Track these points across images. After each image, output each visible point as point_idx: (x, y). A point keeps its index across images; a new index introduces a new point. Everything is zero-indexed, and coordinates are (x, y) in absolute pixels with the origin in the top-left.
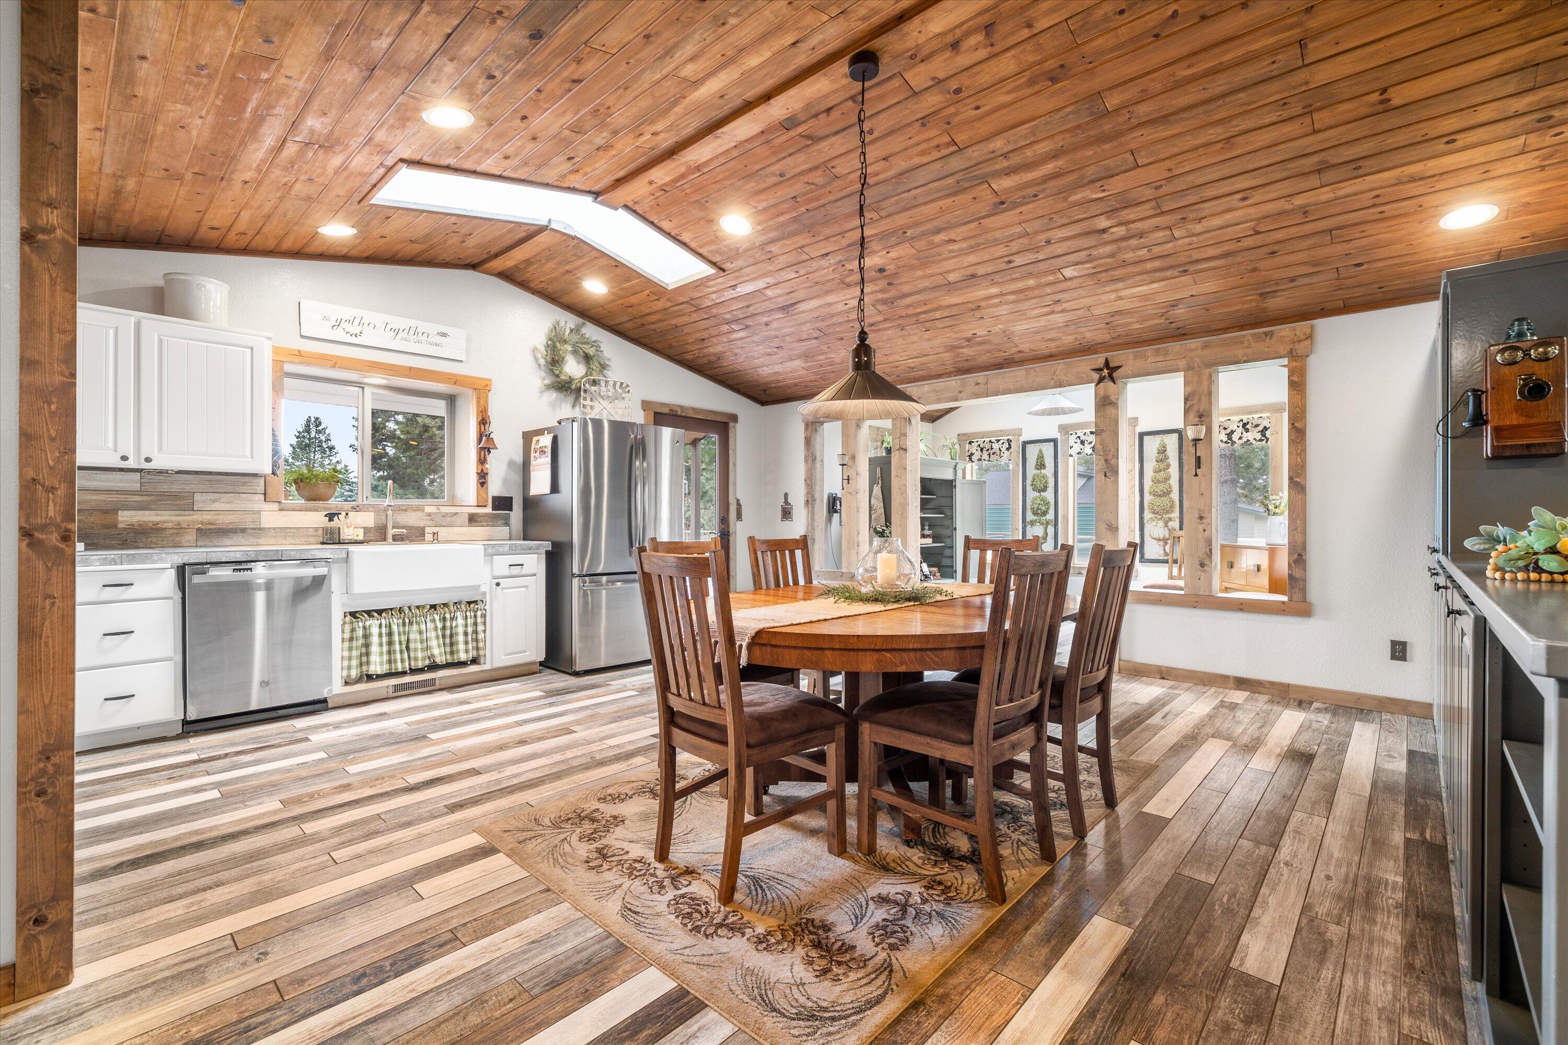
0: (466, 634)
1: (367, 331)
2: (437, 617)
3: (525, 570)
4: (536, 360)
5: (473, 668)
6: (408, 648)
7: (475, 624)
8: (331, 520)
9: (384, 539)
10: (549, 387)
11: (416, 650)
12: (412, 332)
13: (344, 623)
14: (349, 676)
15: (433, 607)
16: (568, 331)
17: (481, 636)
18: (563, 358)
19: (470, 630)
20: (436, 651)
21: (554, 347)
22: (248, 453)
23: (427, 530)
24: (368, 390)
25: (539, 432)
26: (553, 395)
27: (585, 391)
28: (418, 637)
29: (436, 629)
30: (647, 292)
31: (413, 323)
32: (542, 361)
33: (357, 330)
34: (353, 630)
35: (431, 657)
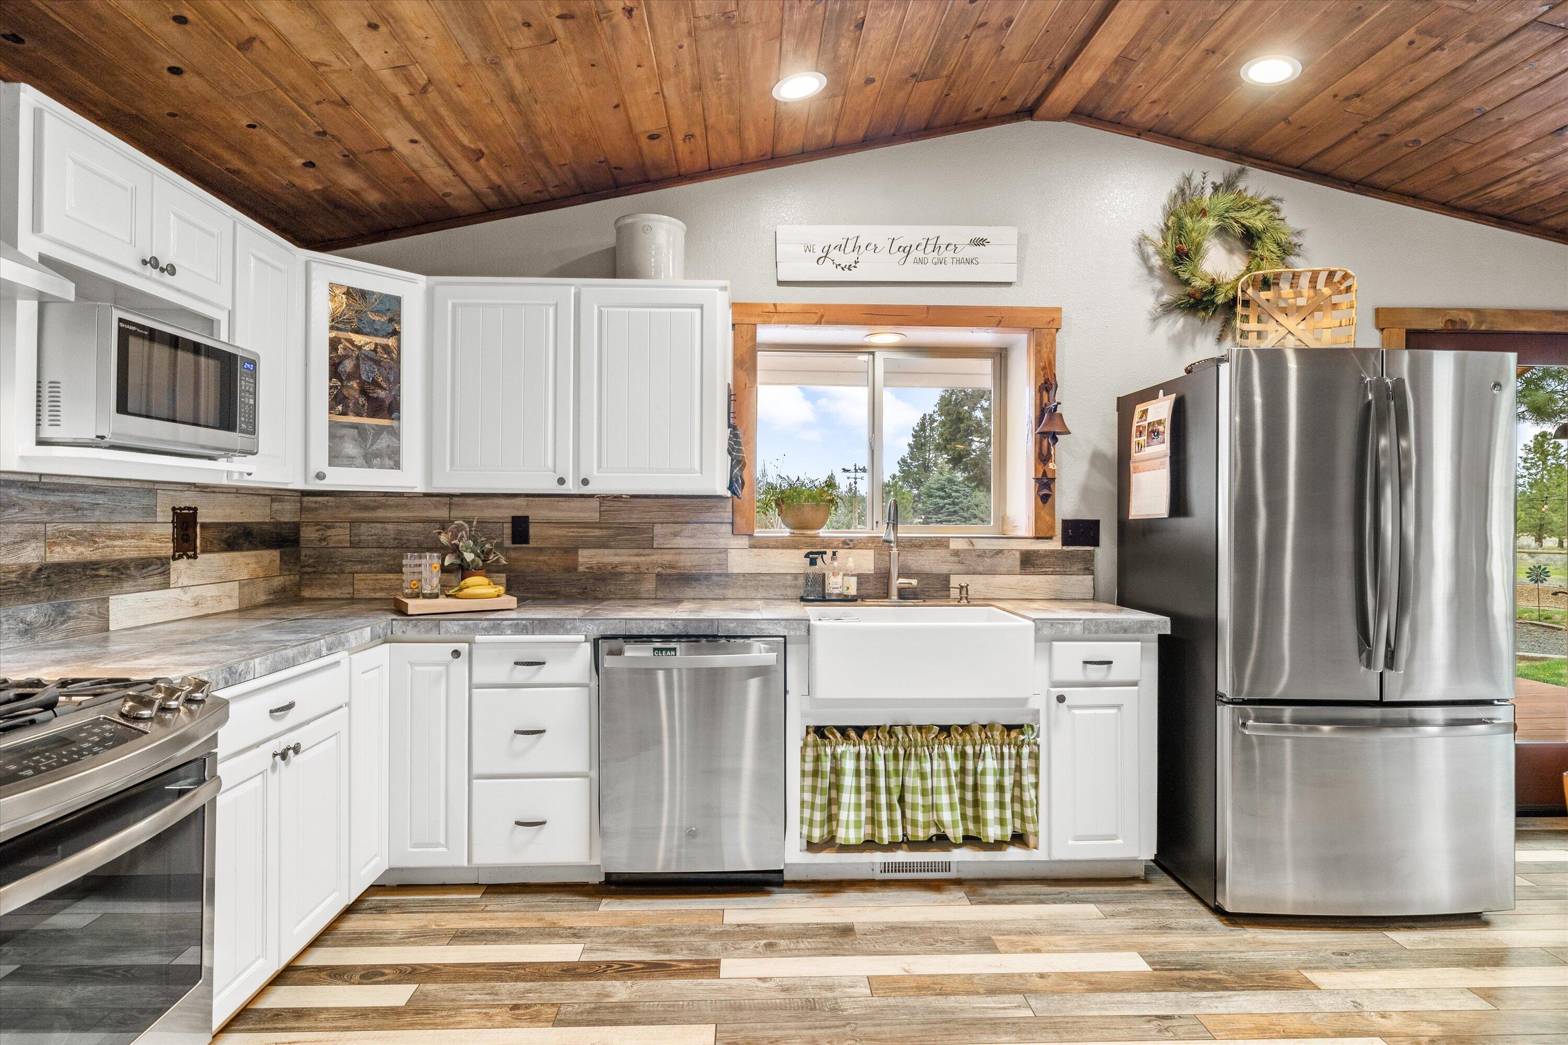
0: (1000, 788)
1: (866, 256)
2: (950, 751)
3: (1115, 674)
4: (1145, 259)
5: (1014, 854)
6: (901, 800)
7: (1019, 769)
8: (813, 562)
9: (887, 595)
10: (1169, 309)
11: (914, 807)
12: (930, 248)
13: (805, 745)
14: (810, 836)
15: (945, 729)
16: (1209, 191)
17: (1029, 795)
18: (1199, 246)
19: (1008, 781)
20: (946, 816)
21: (1180, 226)
22: (697, 466)
23: (955, 581)
24: (880, 356)
25: (1149, 394)
26: (1179, 322)
27: (1246, 303)
28: (918, 782)
29: (947, 772)
30: (1411, 33)
31: (932, 231)
32: (1156, 261)
33: (849, 259)
34: (817, 759)
35: (939, 824)
